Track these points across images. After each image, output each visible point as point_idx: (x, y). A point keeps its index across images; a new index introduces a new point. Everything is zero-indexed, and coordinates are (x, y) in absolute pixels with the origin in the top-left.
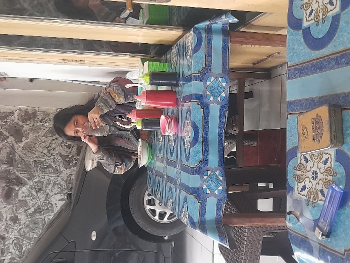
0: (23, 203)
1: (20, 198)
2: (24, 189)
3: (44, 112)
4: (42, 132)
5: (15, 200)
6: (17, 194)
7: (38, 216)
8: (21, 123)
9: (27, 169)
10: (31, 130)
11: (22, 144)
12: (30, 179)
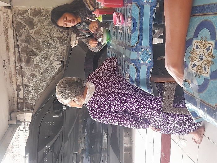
0: (37, 66)
1: (35, 63)
2: (37, 58)
3: (46, 10)
4: (45, 23)
5: (32, 64)
6: (33, 61)
7: (46, 74)
8: (32, 17)
9: (38, 45)
10: (39, 22)
11: (34, 31)
12: (40, 52)
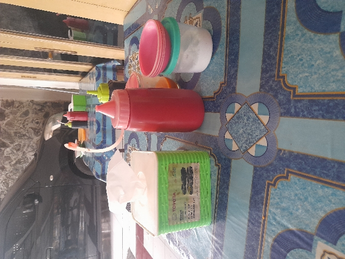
0: (8, 158)
1: (5, 155)
2: (8, 149)
3: (19, 102)
4: (19, 114)
5: (2, 156)
6: (3, 152)
7: (18, 165)
8: (3, 109)
9: (9, 136)
10: (11, 113)
11: (5, 122)
12: (12, 143)
